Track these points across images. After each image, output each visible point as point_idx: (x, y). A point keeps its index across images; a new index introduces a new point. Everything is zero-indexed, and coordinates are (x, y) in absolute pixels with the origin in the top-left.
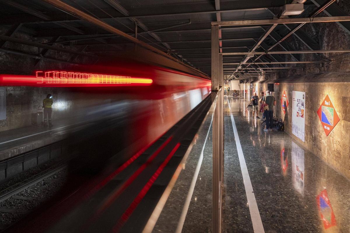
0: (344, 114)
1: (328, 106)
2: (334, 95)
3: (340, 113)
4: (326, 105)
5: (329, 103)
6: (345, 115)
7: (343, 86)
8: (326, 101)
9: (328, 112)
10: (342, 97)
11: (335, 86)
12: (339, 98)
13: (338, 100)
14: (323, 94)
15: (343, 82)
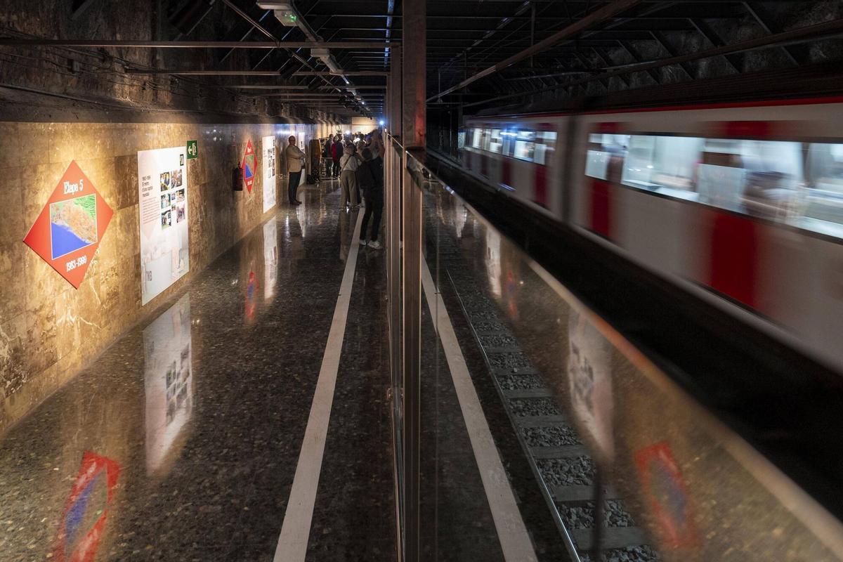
0: (119, 195)
1: (78, 194)
2: (93, 158)
3: (112, 198)
4: (70, 196)
5: (79, 186)
6: (123, 197)
7: (114, 133)
8: (67, 184)
9: (78, 213)
10: (113, 158)
11: (95, 133)
12: (108, 163)
13: (103, 169)
14: (50, 165)
15: (113, 124)
